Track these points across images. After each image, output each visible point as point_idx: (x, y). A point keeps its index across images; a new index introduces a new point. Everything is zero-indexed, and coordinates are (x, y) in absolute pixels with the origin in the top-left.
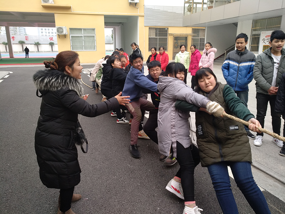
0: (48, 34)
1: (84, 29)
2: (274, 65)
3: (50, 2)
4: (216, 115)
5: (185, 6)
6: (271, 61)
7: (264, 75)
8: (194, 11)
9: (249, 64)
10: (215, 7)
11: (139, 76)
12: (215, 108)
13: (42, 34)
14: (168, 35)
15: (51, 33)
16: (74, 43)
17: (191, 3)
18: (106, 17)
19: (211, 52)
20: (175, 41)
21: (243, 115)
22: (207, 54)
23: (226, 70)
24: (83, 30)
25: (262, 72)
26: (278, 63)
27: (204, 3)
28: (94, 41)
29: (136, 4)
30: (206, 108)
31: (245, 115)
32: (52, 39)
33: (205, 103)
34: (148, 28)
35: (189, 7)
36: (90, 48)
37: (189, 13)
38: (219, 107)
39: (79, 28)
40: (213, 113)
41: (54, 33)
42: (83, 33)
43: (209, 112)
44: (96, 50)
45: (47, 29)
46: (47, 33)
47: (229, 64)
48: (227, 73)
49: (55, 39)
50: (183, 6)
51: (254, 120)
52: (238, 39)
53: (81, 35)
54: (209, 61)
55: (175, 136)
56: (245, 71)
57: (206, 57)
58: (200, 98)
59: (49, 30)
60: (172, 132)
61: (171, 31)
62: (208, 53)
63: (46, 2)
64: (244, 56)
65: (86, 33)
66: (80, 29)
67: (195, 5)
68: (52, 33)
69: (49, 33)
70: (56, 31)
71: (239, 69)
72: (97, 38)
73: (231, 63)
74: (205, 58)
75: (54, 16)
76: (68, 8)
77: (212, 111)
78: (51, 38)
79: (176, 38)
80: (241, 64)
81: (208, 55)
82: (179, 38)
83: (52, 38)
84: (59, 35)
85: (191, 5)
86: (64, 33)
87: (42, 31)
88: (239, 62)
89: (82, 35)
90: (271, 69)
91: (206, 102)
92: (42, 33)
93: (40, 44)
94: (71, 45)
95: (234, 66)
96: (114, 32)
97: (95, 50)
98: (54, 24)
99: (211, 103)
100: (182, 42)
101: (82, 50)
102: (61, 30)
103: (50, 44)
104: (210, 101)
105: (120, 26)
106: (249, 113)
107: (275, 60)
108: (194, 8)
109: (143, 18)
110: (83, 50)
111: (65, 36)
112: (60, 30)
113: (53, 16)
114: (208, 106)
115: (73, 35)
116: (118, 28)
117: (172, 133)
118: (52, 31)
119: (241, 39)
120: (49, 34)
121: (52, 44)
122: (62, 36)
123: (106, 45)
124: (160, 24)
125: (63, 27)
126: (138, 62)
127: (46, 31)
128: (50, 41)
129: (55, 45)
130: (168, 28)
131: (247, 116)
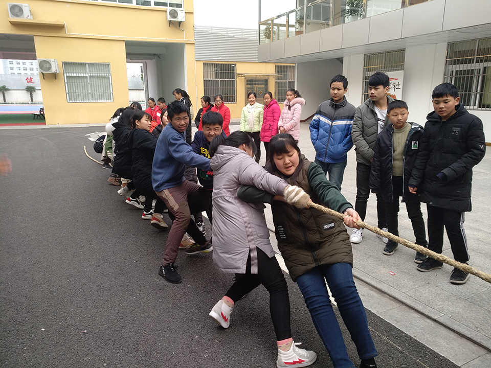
0: (23, 72)
1: (91, 65)
2: (378, 124)
3: (25, 17)
4: (298, 206)
5: (261, 29)
6: (375, 117)
7: (366, 137)
8: (275, 37)
9: (347, 122)
10: (306, 33)
11: (176, 144)
12: (296, 195)
13: (12, 71)
14: (236, 76)
15: (28, 69)
16: (72, 87)
17: (269, 24)
18: (129, 44)
19: (295, 104)
20: (249, 86)
21: (337, 205)
22: (289, 108)
23: (315, 130)
24: (87, 65)
25: (363, 132)
26: (383, 120)
27: (289, 26)
28: (108, 85)
29: (180, 23)
30: (283, 196)
31: (339, 204)
32: (31, 81)
33: (282, 189)
34: (202, 64)
35: (266, 30)
36: (102, 97)
37: (267, 41)
38: (303, 193)
39: (80, 62)
40: (294, 203)
41: (35, 69)
42: (88, 72)
43: (288, 201)
44: (112, 101)
45: (21, 63)
46: (22, 69)
47: (319, 121)
48: (316, 135)
49: (37, 82)
50: (258, 28)
51: (353, 211)
52: (334, 83)
53: (85, 75)
54: (293, 118)
55: (253, 240)
56: (340, 133)
57: (289, 111)
58: (274, 181)
59: (24, 64)
60: (248, 233)
61: (240, 69)
62: (291, 105)
63: (17, 16)
64: (341, 111)
65: (94, 71)
66: (83, 65)
67: (276, 27)
68: (32, 69)
69: (25, 69)
70: (37, 66)
71: (331, 130)
72: (114, 79)
73: (323, 119)
74: (287, 113)
75: (34, 41)
76: (59, 28)
77: (292, 200)
78: (29, 78)
79: (251, 82)
80: (335, 122)
81: (291, 108)
82: (255, 81)
83: (31, 79)
84: (43, 74)
85: (270, 28)
86: (53, 70)
87: (11, 66)
88: (333, 119)
89: (87, 75)
90: (374, 129)
91: (283, 186)
92: (11, 69)
93: (7, 90)
94: (67, 92)
95: (325, 124)
96: (145, 70)
97: (110, 101)
98: (34, 53)
99: (291, 188)
100: (260, 88)
101: (87, 101)
102: (48, 66)
103: (26, 89)
104: (289, 185)
105: (154, 60)
106: (344, 202)
107: (379, 116)
108: (274, 33)
109: (193, 46)
110: (90, 101)
111: (55, 76)
112: (44, 65)
113: (31, 40)
114: (286, 192)
115: (70, 75)
116: (151, 63)
117: (248, 236)
118: (32, 67)
119: (338, 83)
120: (25, 72)
121: (31, 90)
122: (49, 76)
123: (131, 92)
124: (223, 58)
125: (50, 60)
126: (183, 119)
127: (18, 66)
128: (26, 84)
129: (37, 92)
130: (235, 65)
131: (342, 206)
